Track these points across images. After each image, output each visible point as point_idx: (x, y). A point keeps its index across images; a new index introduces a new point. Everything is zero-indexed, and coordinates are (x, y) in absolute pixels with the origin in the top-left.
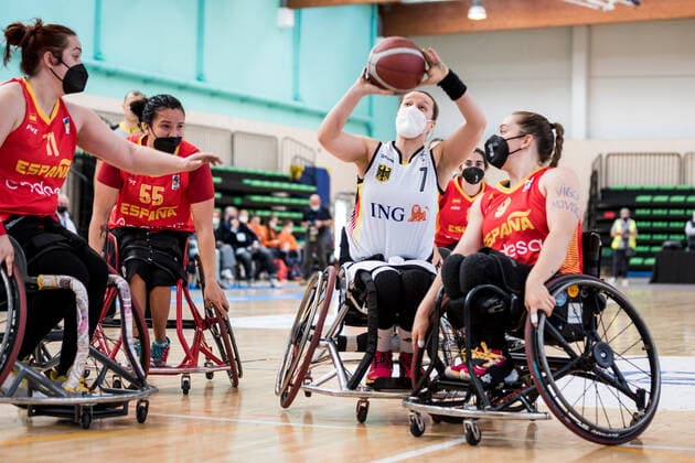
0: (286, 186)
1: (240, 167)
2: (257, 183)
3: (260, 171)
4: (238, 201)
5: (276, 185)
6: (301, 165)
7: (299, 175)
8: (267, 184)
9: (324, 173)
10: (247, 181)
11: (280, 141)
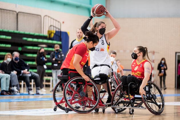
0: (45, 41)
1: (21, 31)
2: (30, 39)
3: (32, 33)
4: (20, 49)
5: (40, 40)
6: (54, 30)
7: (52, 35)
8: (35, 40)
9: (66, 34)
10: (25, 39)
11: (42, 17)
